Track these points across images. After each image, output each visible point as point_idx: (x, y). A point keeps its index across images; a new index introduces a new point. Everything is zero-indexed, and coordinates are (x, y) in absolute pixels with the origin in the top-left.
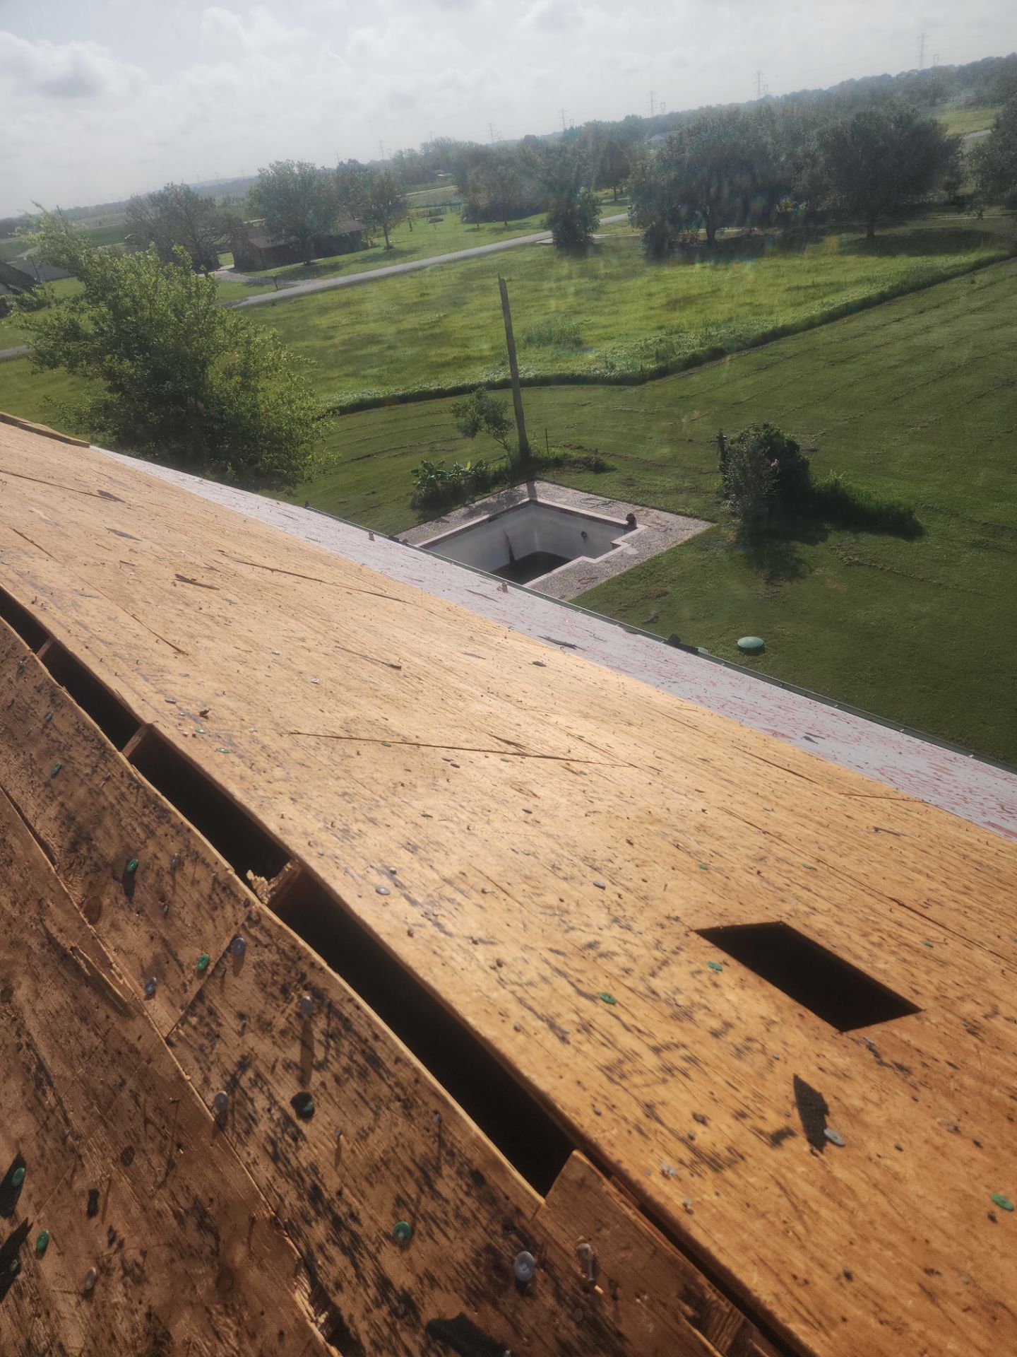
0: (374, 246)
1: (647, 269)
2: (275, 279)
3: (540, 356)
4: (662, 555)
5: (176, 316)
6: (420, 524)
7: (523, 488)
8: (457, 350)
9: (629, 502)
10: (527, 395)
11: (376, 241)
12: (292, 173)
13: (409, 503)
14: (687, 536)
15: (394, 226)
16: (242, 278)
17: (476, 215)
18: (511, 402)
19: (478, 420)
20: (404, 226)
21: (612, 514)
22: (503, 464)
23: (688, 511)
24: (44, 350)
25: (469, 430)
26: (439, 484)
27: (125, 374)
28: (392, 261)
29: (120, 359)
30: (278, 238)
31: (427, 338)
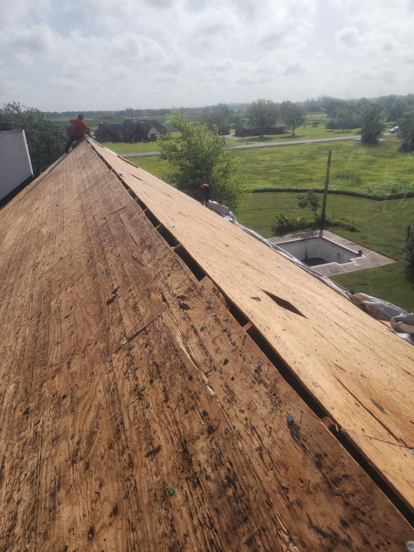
0: (288, 133)
1: (400, 155)
2: (248, 140)
3: (341, 183)
4: (369, 269)
5: (208, 148)
6: (273, 236)
7: (319, 231)
8: (308, 175)
9: (362, 245)
10: (330, 197)
11: (289, 131)
13: (271, 228)
14: (383, 264)
15: (297, 127)
16: (237, 139)
17: (331, 126)
18: (322, 198)
19: (307, 202)
20: (302, 127)
21: (353, 249)
22: (313, 221)
23: (387, 254)
24: (164, 153)
25: (302, 206)
26: (285, 223)
27: (186, 165)
28: (293, 139)
29: (186, 160)
30: (253, 126)
31: (298, 169)
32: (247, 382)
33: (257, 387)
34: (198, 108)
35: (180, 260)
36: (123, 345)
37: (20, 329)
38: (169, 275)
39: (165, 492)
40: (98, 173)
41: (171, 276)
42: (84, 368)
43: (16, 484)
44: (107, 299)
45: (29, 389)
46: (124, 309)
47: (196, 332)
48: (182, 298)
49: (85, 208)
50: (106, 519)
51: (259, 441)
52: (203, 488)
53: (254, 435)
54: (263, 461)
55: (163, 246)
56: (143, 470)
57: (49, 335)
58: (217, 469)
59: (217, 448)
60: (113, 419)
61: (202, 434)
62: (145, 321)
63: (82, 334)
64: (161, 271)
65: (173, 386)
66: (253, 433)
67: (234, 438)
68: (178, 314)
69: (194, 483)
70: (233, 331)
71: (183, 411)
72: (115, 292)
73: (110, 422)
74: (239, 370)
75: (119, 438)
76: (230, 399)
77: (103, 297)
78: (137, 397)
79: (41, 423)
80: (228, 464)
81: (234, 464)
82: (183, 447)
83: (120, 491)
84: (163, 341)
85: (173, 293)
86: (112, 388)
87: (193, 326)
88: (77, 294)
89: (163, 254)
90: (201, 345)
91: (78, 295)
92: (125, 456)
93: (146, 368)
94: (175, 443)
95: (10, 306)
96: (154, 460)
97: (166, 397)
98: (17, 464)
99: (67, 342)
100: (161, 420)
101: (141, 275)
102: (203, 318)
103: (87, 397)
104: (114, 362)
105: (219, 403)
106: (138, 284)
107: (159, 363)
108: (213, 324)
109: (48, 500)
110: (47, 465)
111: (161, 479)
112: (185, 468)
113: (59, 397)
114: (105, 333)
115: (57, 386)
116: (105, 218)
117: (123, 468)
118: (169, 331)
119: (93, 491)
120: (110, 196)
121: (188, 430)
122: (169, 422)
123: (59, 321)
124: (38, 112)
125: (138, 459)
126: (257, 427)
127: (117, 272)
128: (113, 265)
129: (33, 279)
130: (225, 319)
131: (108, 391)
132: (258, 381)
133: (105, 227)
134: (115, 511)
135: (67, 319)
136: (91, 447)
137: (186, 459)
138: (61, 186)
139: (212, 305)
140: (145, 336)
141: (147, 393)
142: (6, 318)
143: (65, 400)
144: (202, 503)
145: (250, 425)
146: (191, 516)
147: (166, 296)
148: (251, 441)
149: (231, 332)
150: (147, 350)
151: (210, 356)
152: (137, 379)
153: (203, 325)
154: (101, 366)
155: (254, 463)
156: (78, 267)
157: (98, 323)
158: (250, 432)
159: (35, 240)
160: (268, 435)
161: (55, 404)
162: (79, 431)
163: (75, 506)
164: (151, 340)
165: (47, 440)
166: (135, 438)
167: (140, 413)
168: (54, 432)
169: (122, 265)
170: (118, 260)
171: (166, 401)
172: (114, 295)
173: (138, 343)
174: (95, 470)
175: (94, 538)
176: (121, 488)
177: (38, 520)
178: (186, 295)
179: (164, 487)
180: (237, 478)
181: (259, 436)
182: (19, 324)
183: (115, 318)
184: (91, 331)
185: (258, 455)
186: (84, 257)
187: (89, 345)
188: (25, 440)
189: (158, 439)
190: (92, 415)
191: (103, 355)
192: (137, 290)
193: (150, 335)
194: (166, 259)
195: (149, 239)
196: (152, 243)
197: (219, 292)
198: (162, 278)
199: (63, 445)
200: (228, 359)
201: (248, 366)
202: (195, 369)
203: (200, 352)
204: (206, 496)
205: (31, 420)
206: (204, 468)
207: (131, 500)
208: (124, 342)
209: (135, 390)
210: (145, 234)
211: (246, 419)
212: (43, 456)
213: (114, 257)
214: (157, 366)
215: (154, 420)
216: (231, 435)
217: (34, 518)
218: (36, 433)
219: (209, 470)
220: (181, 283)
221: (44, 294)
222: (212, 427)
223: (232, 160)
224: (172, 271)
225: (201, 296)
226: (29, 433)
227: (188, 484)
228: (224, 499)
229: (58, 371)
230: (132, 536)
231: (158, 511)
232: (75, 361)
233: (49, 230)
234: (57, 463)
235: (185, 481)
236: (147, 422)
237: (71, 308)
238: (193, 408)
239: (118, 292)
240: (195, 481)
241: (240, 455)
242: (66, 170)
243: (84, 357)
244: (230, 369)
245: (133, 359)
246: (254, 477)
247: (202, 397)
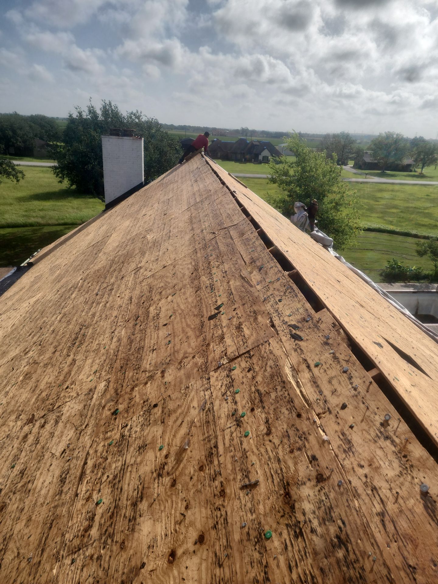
0: (415, 171)
2: (366, 174)
5: (323, 177)
6: (381, 282)
8: (432, 221)
11: (416, 170)
12: (393, 137)
13: (380, 273)
15: (428, 166)
16: (354, 171)
19: (427, 250)
20: (432, 167)
22: (431, 273)
24: (274, 177)
25: (421, 254)
26: (397, 270)
27: (296, 192)
28: (419, 179)
29: (297, 186)
30: (375, 160)
31: (421, 212)
32: (370, 434)
33: (382, 442)
34: (317, 135)
35: (295, 287)
36: (223, 364)
37: (115, 330)
38: (280, 301)
39: (260, 534)
40: (211, 188)
41: (283, 302)
42: (178, 379)
43: (97, 483)
44: (209, 314)
45: (119, 391)
46: (226, 328)
47: (308, 367)
48: (295, 327)
49: (194, 220)
50: (190, 545)
51: (382, 505)
52: (306, 541)
53: (374, 496)
54: (385, 529)
55: (276, 269)
56: (237, 503)
57: (145, 340)
58: (325, 524)
59: (327, 500)
60: (207, 440)
61: (309, 480)
62: (250, 343)
63: (179, 345)
64: (271, 295)
65: (277, 419)
66: (373, 494)
67: (349, 494)
68: (288, 344)
69: (295, 532)
70: (354, 374)
71: (288, 450)
72: (218, 308)
73: (202, 442)
74: (360, 418)
75: (211, 462)
76: (347, 449)
77: (205, 311)
78: (235, 423)
79: (129, 427)
80: (339, 522)
81: (347, 523)
82: (285, 489)
83: (209, 519)
84: (269, 369)
85: (284, 320)
86: (207, 407)
87: (305, 360)
88: (177, 303)
89: (274, 278)
90: (314, 382)
91: (178, 306)
92: (217, 483)
93: (248, 395)
94: (275, 482)
95: (108, 305)
96: (250, 495)
97: (268, 430)
98: (100, 464)
99: (163, 350)
100: (261, 453)
101: (249, 296)
102: (318, 353)
103: (179, 411)
104: (212, 380)
105: (333, 450)
106: (244, 305)
107: (263, 391)
108: (330, 361)
109: (128, 508)
110: (131, 472)
111: (257, 518)
112: (286, 513)
113: (150, 405)
114: (204, 348)
115: (148, 393)
116: (214, 233)
117: (213, 495)
118: (276, 360)
119: (178, 512)
120: (222, 212)
121: (292, 472)
122: (269, 457)
123: (157, 328)
124: (157, 124)
125: (231, 489)
126: (380, 488)
127: (222, 288)
128: (219, 281)
129: (133, 282)
130: (347, 358)
131: (203, 410)
132: (384, 437)
133: (213, 242)
134: (201, 540)
135: (165, 327)
136: (180, 464)
137: (288, 503)
138: (171, 196)
139: (330, 341)
140: (249, 359)
141: (247, 421)
142: (104, 316)
143: (156, 410)
144: (304, 557)
145: (370, 484)
146: (290, 568)
147: (275, 322)
148: (371, 503)
149: (352, 375)
150: (249, 375)
151: (325, 396)
152: (236, 403)
153: (318, 361)
154: (197, 382)
155: (373, 529)
156: (181, 278)
157: (198, 337)
158: (370, 492)
159: (139, 245)
160: (394, 501)
161: (145, 411)
162: (168, 445)
163: (157, 523)
164: (255, 365)
165: (133, 445)
166: (229, 466)
167: (236, 441)
168: (142, 439)
169: (228, 282)
170: (224, 277)
171: (269, 433)
172: (216, 311)
173: (240, 365)
174: (182, 489)
175: (175, 563)
176: (209, 516)
177: (116, 527)
178: (300, 325)
179: (259, 528)
180: (350, 540)
181: (381, 499)
182: (115, 324)
183: (216, 335)
184: (189, 344)
185: (379, 521)
186: (188, 269)
187: (187, 357)
188: (111, 441)
189: (255, 473)
190: (183, 431)
191: (200, 370)
192: (242, 311)
193: (255, 360)
194: (279, 283)
195: (260, 260)
196: (263, 264)
197: (340, 329)
198: (271, 302)
199: (150, 455)
200: (347, 404)
201: (372, 416)
202: (305, 406)
203: (312, 390)
204: (310, 551)
205: (119, 422)
206: (309, 519)
207: (220, 532)
208: (225, 361)
209: (233, 415)
210: (256, 255)
211: (366, 476)
212: (127, 461)
213: (220, 273)
214: (260, 394)
215: (253, 452)
216: (346, 490)
217: (112, 523)
218: (123, 436)
219: (315, 523)
220: (294, 311)
221: (144, 299)
222: (322, 475)
223: (347, 193)
224: (284, 297)
225: (318, 329)
226: (115, 434)
227: (288, 532)
228: (332, 560)
229: (151, 378)
230: (218, 571)
231: (250, 552)
232: (170, 371)
233: (155, 237)
234: (141, 472)
235: (285, 527)
236: (245, 452)
237: (171, 317)
238: (299, 449)
239: (221, 309)
240: (298, 531)
241: (356, 515)
242: (177, 181)
243: (180, 369)
244: (348, 415)
245: (233, 381)
246: (372, 544)
247: (312, 438)
